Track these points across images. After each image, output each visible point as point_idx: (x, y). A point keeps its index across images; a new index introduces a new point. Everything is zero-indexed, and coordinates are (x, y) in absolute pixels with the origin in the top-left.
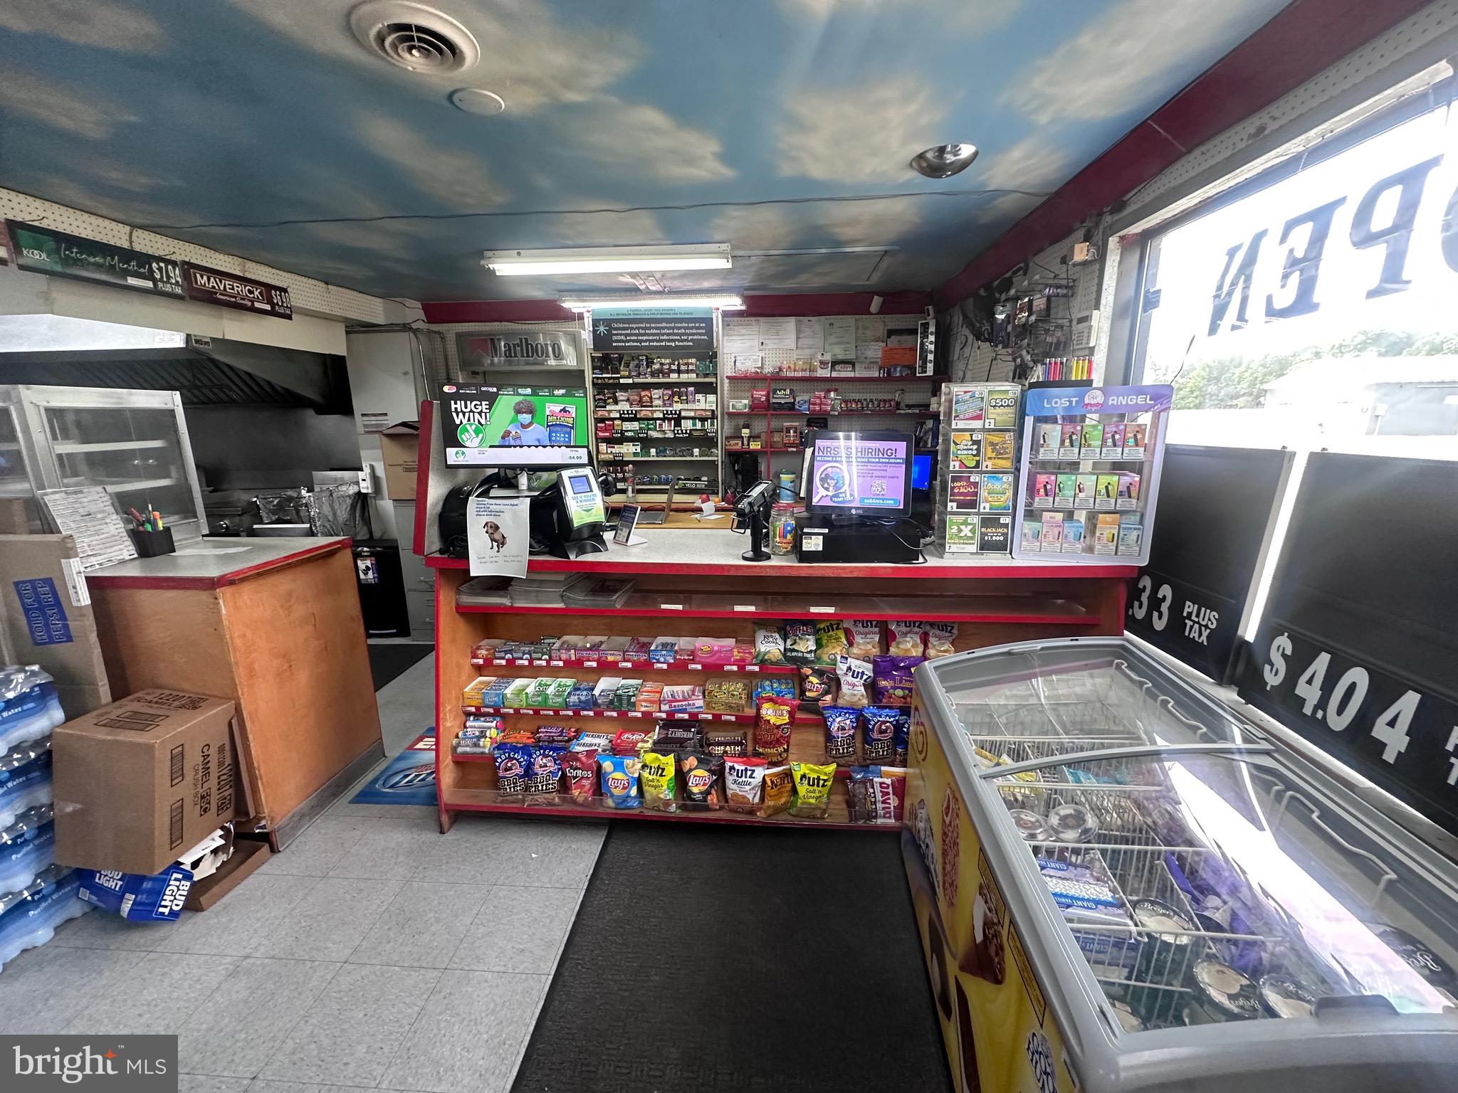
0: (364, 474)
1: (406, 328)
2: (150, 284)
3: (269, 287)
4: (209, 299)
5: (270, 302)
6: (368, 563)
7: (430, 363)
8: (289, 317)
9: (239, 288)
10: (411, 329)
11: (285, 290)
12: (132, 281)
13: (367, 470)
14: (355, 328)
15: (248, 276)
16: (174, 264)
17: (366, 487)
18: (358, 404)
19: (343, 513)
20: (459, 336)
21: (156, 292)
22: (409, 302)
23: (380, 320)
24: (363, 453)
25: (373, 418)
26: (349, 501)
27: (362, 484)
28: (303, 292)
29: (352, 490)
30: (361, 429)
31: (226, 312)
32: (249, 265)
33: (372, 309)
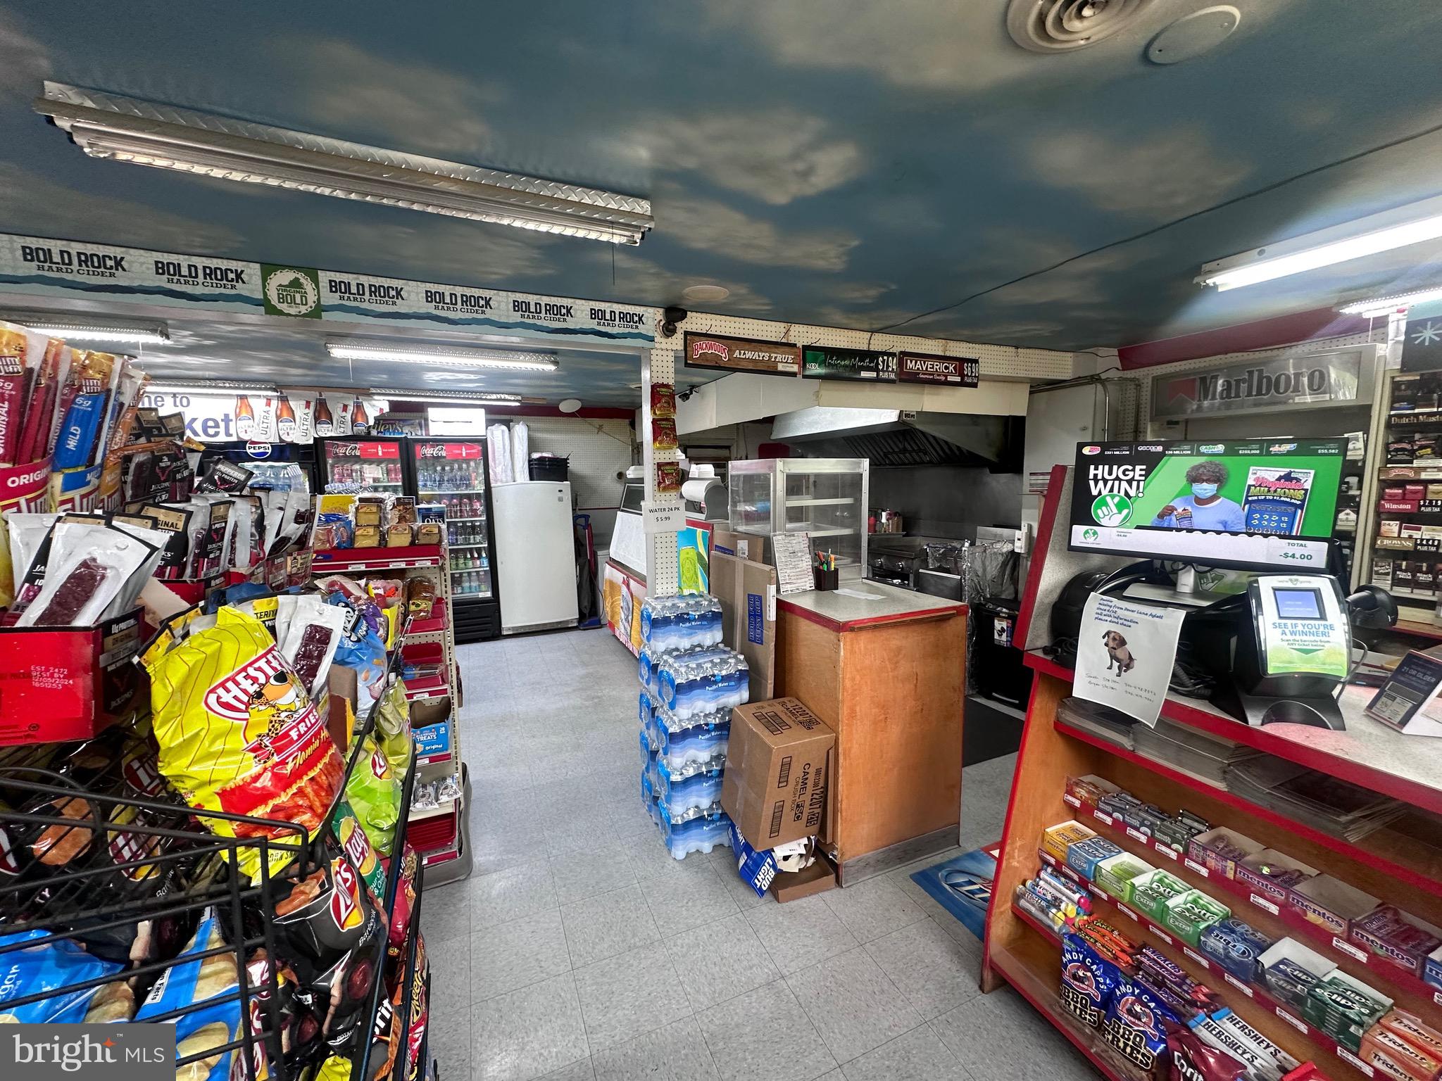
0: (1021, 534)
1: (1094, 379)
2: (874, 375)
3: (962, 361)
4: (909, 379)
5: (962, 375)
6: (1004, 625)
7: (1116, 415)
8: (975, 385)
9: (939, 366)
10: (1103, 382)
11: (976, 361)
12: (864, 374)
13: (1025, 529)
14: (1040, 387)
15: (948, 354)
16: (893, 355)
17: (1020, 547)
18: (1026, 467)
19: (993, 569)
20: (1156, 379)
21: (877, 380)
22: (1103, 351)
23: (1067, 375)
24: (1024, 511)
25: (1041, 477)
26: (1001, 559)
27: (1017, 544)
28: (992, 359)
29: (1007, 548)
30: (1026, 488)
31: (928, 389)
32: (951, 343)
33: (1061, 365)
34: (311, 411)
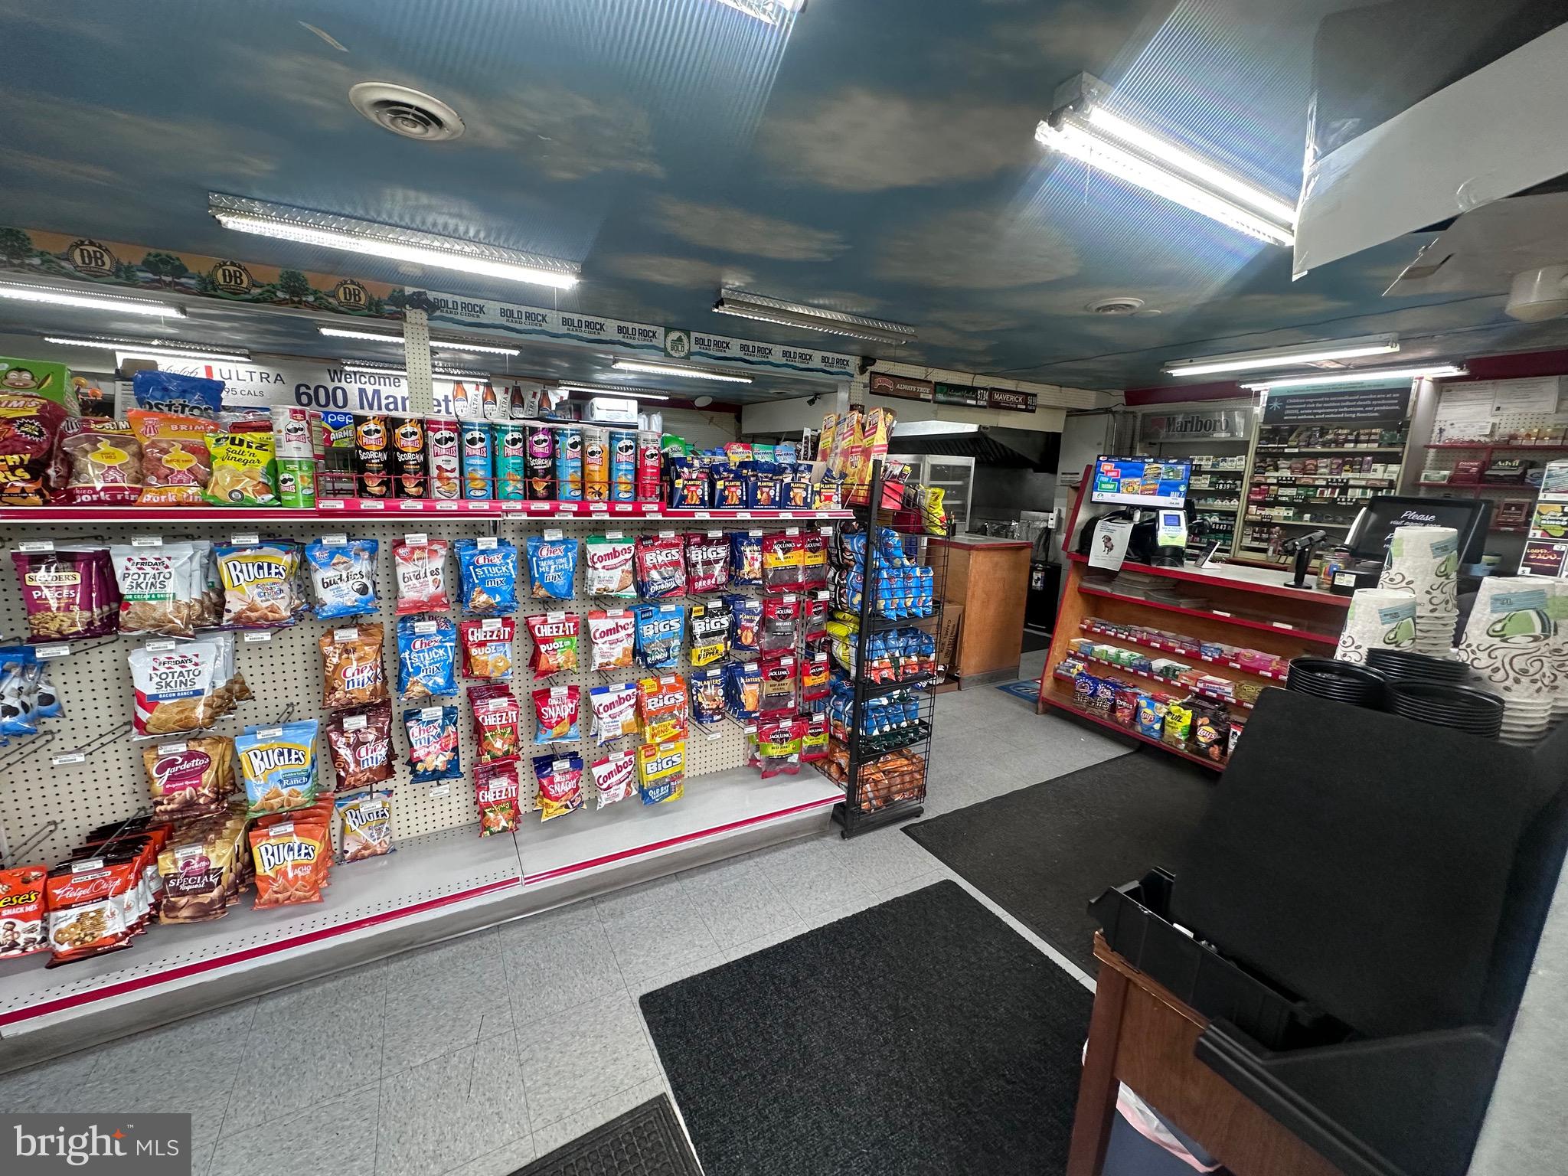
0: (1053, 515)
1: (1107, 411)
2: (974, 402)
3: (1027, 395)
4: (995, 405)
5: (1026, 404)
6: (1040, 575)
7: (1120, 435)
8: (1033, 411)
9: (1013, 398)
10: (1114, 413)
11: (1035, 395)
12: (969, 402)
13: (1056, 512)
14: (1073, 413)
15: (1019, 390)
16: (986, 389)
17: (1052, 524)
18: (1062, 467)
19: (1033, 539)
20: (1144, 416)
21: (976, 406)
22: (1115, 392)
23: (1090, 407)
24: (1056, 500)
25: (1068, 476)
26: (1039, 533)
27: (1050, 522)
28: (1046, 394)
29: (1043, 525)
30: (1059, 483)
31: (1003, 412)
32: (1022, 383)
33: (1088, 399)
34: (509, 396)
